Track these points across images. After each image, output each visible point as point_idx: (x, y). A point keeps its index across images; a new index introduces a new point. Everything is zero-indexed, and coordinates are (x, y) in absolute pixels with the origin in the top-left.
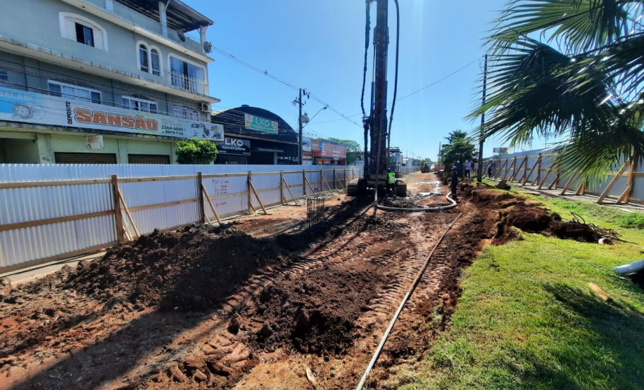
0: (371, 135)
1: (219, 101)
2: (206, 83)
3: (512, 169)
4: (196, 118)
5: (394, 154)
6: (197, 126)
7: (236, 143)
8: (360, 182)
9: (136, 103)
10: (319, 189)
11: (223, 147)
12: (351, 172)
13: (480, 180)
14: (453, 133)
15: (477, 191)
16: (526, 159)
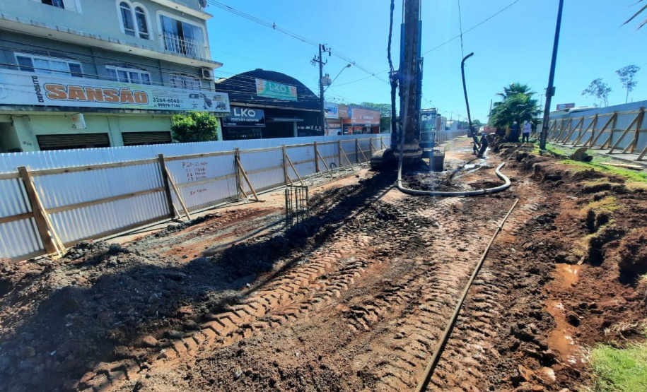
0: (400, 94)
1: (222, 65)
2: (206, 45)
3: (591, 130)
4: (197, 87)
5: (430, 117)
6: (196, 96)
7: (247, 113)
8: (387, 153)
9: (125, 73)
10: (337, 164)
11: (232, 119)
12: (379, 141)
13: (543, 146)
14: (509, 88)
15: (541, 164)
16: (615, 117)
